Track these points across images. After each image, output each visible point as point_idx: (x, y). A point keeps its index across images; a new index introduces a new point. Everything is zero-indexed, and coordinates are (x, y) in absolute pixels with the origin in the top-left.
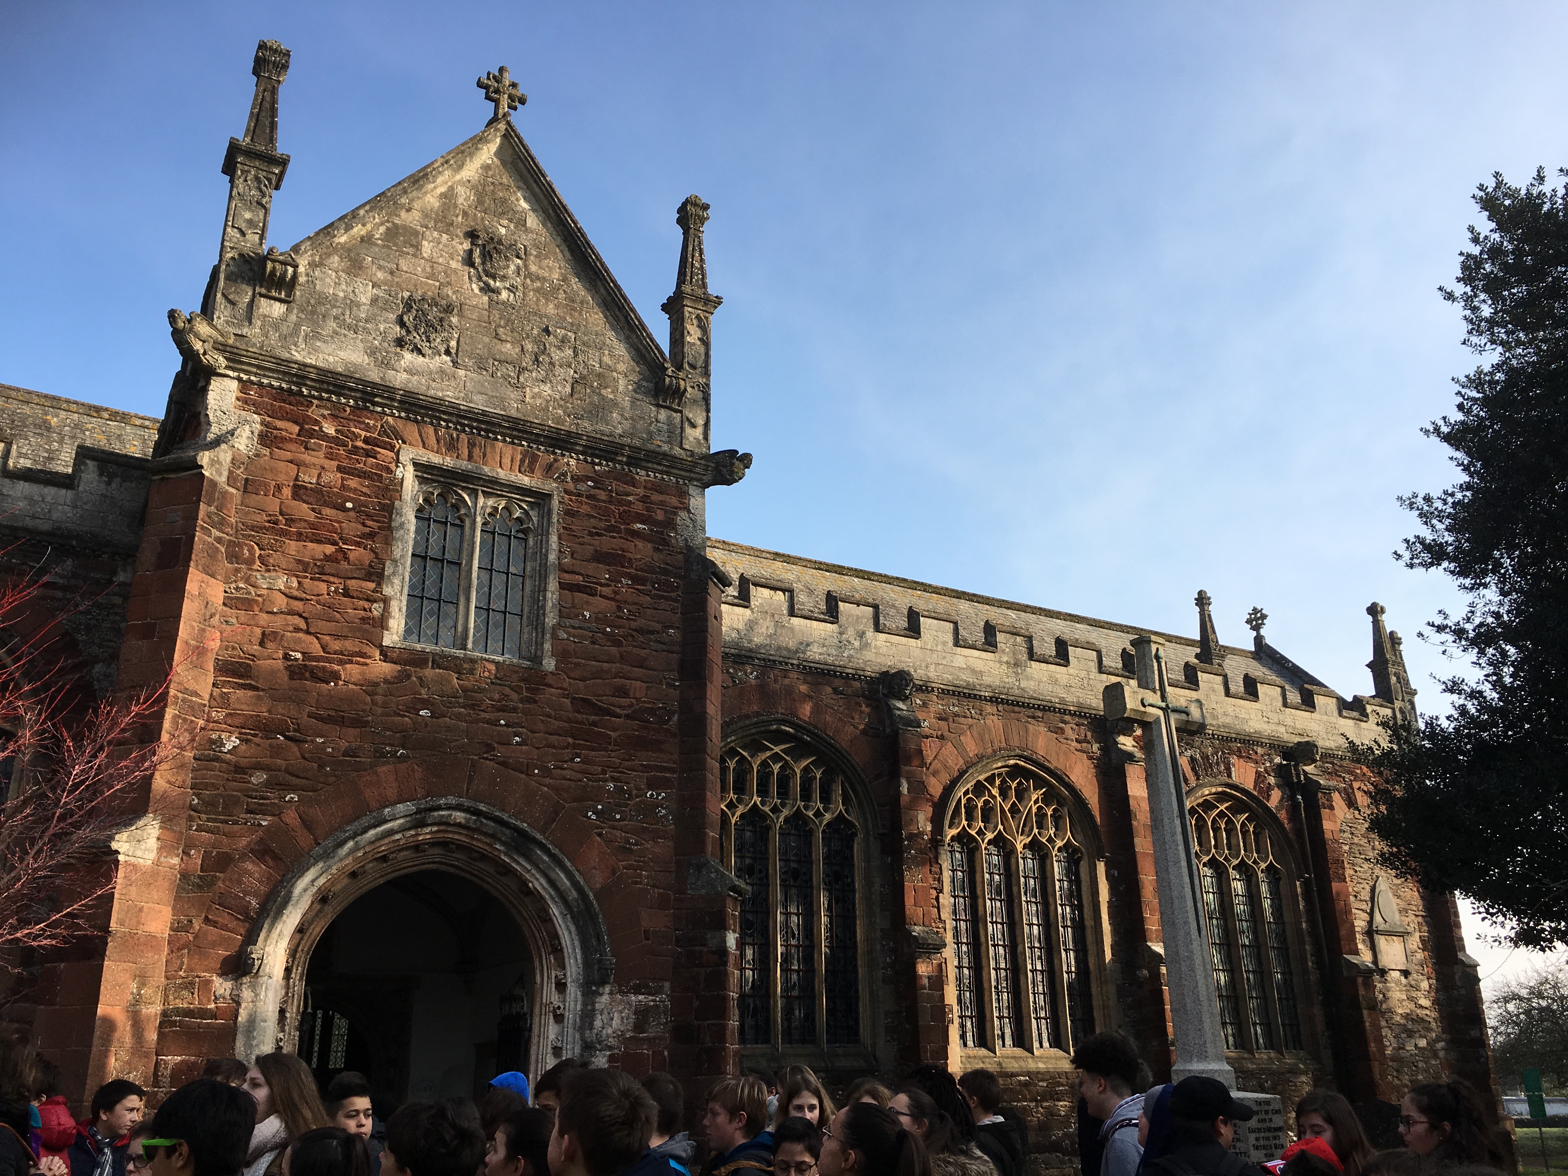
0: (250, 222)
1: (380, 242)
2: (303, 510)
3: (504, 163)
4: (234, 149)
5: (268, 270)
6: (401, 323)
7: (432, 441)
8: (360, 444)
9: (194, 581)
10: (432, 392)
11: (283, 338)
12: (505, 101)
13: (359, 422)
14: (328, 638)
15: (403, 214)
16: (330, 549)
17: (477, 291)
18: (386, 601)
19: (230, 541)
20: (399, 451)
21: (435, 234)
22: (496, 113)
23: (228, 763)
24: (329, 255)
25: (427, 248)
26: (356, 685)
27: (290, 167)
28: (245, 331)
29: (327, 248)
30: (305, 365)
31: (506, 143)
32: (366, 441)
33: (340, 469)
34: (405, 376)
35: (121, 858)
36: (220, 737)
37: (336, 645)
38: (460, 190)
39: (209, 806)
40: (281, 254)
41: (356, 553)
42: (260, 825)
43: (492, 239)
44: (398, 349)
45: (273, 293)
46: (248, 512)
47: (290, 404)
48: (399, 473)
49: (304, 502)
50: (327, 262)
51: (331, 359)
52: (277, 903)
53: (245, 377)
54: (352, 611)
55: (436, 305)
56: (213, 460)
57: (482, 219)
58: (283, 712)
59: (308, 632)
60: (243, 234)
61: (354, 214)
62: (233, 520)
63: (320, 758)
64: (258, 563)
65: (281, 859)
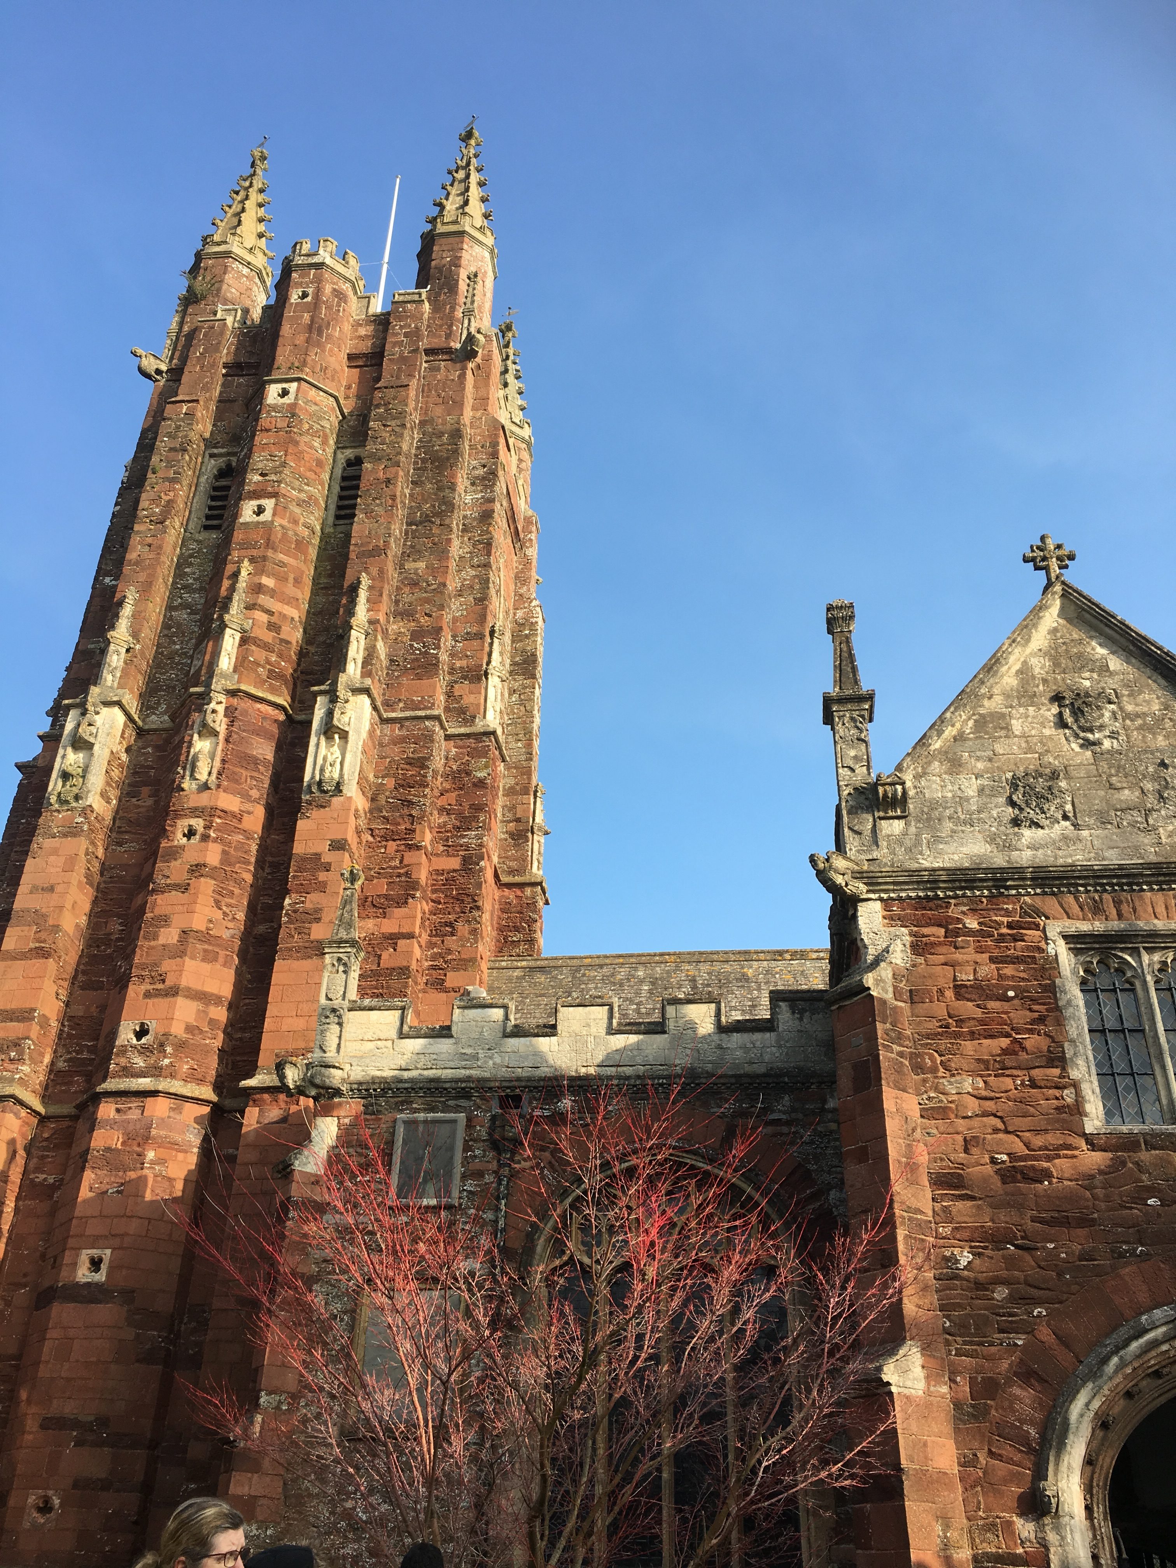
0: (856, 758)
1: (972, 736)
2: (968, 1008)
3: (1069, 620)
4: (828, 702)
5: (881, 795)
6: (1012, 803)
7: (1076, 909)
8: (1005, 931)
9: (890, 1099)
10: (1061, 861)
11: (909, 850)
12: (1054, 564)
13: (998, 909)
14: (1027, 1134)
15: (986, 702)
16: (1005, 1042)
17: (1077, 749)
18: (1076, 1085)
19: (911, 1053)
20: (1044, 928)
21: (1022, 710)
22: (1049, 579)
23: (967, 1280)
24: (929, 763)
25: (1017, 726)
26: (1071, 1180)
27: (877, 699)
28: (875, 854)
29: (926, 757)
30: (934, 870)
31: (1066, 601)
32: (1010, 926)
33: (992, 960)
34: (1029, 853)
35: (894, 1389)
36: (953, 1254)
37: (1038, 1141)
38: (1034, 661)
39: (960, 1328)
40: (888, 777)
41: (1032, 1041)
42: (1016, 1345)
43: (1078, 695)
44: (1016, 829)
45: (891, 814)
46: (920, 1022)
47: (931, 909)
48: (1051, 949)
49: (968, 1000)
50: (930, 770)
51: (956, 857)
52: (1056, 1432)
53: (885, 896)
54: (1045, 1102)
55: (1041, 775)
56: (876, 980)
57: (1063, 680)
58: (1008, 1219)
59: (1007, 1132)
60: (852, 770)
61: (941, 719)
62: (908, 1032)
63: (1056, 1265)
64: (942, 1070)
65: (1046, 1381)
